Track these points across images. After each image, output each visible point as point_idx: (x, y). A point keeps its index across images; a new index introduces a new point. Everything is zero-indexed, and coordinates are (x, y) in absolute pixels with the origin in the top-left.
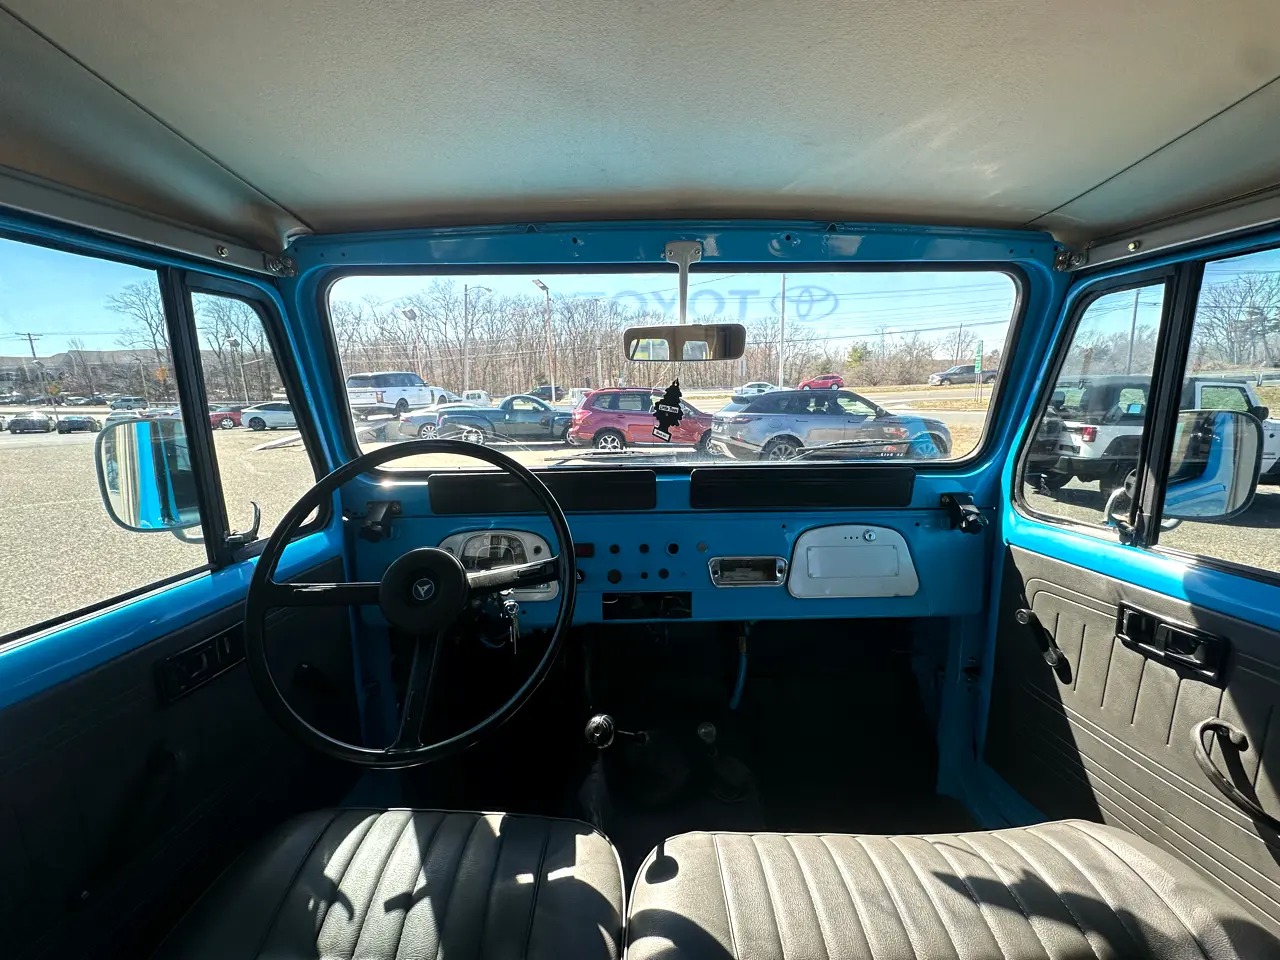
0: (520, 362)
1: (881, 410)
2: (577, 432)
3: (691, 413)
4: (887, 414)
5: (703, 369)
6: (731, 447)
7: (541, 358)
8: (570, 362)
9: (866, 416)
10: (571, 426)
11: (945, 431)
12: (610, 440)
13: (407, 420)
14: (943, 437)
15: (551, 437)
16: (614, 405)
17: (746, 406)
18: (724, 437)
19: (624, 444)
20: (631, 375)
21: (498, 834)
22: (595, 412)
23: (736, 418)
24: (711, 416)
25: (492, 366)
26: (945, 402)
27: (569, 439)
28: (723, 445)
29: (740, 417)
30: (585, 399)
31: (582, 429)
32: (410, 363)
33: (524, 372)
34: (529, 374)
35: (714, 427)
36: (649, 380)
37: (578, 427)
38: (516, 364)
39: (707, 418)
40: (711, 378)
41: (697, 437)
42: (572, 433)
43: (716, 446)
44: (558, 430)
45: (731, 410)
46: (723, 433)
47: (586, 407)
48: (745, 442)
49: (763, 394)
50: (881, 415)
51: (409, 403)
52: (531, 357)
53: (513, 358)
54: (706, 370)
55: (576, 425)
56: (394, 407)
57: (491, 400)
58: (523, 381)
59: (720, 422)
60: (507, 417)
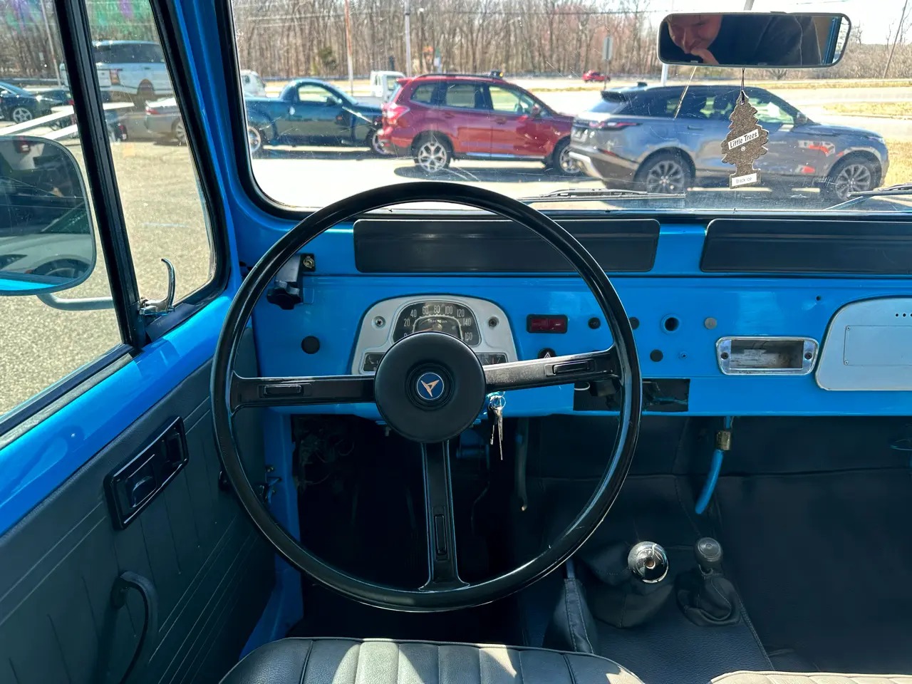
0: (297, 29)
1: (802, 116)
2: (388, 137)
3: (543, 113)
4: (810, 123)
5: (547, 48)
6: (597, 163)
7: (325, 26)
8: (366, 32)
9: (780, 124)
10: (380, 126)
11: (881, 147)
12: (433, 149)
13: (155, 111)
14: (878, 154)
15: (353, 141)
16: (439, 98)
17: (622, 105)
18: (588, 149)
19: (453, 155)
20: (449, 54)
21: (514, 673)
22: (413, 107)
23: (606, 122)
24: (572, 118)
25: (260, 35)
26: (874, 106)
27: (376, 145)
28: (587, 160)
29: (611, 120)
30: (399, 89)
31: (395, 133)
32: (145, 27)
33: (304, 45)
34: (311, 49)
35: (575, 134)
36: (474, 61)
37: (389, 130)
38: (292, 34)
39: (566, 122)
40: (558, 61)
41: (549, 146)
42: (383, 137)
43: (575, 160)
44: (361, 132)
45: (598, 110)
46: (587, 143)
47: (401, 100)
48: (617, 156)
49: (645, 89)
50: (801, 123)
51: (156, 87)
52: (312, 23)
53: (287, 24)
54: (552, 49)
55: (388, 125)
56: (135, 91)
57: (264, 86)
58: (302, 58)
59: (584, 126)
60: (292, 111)
